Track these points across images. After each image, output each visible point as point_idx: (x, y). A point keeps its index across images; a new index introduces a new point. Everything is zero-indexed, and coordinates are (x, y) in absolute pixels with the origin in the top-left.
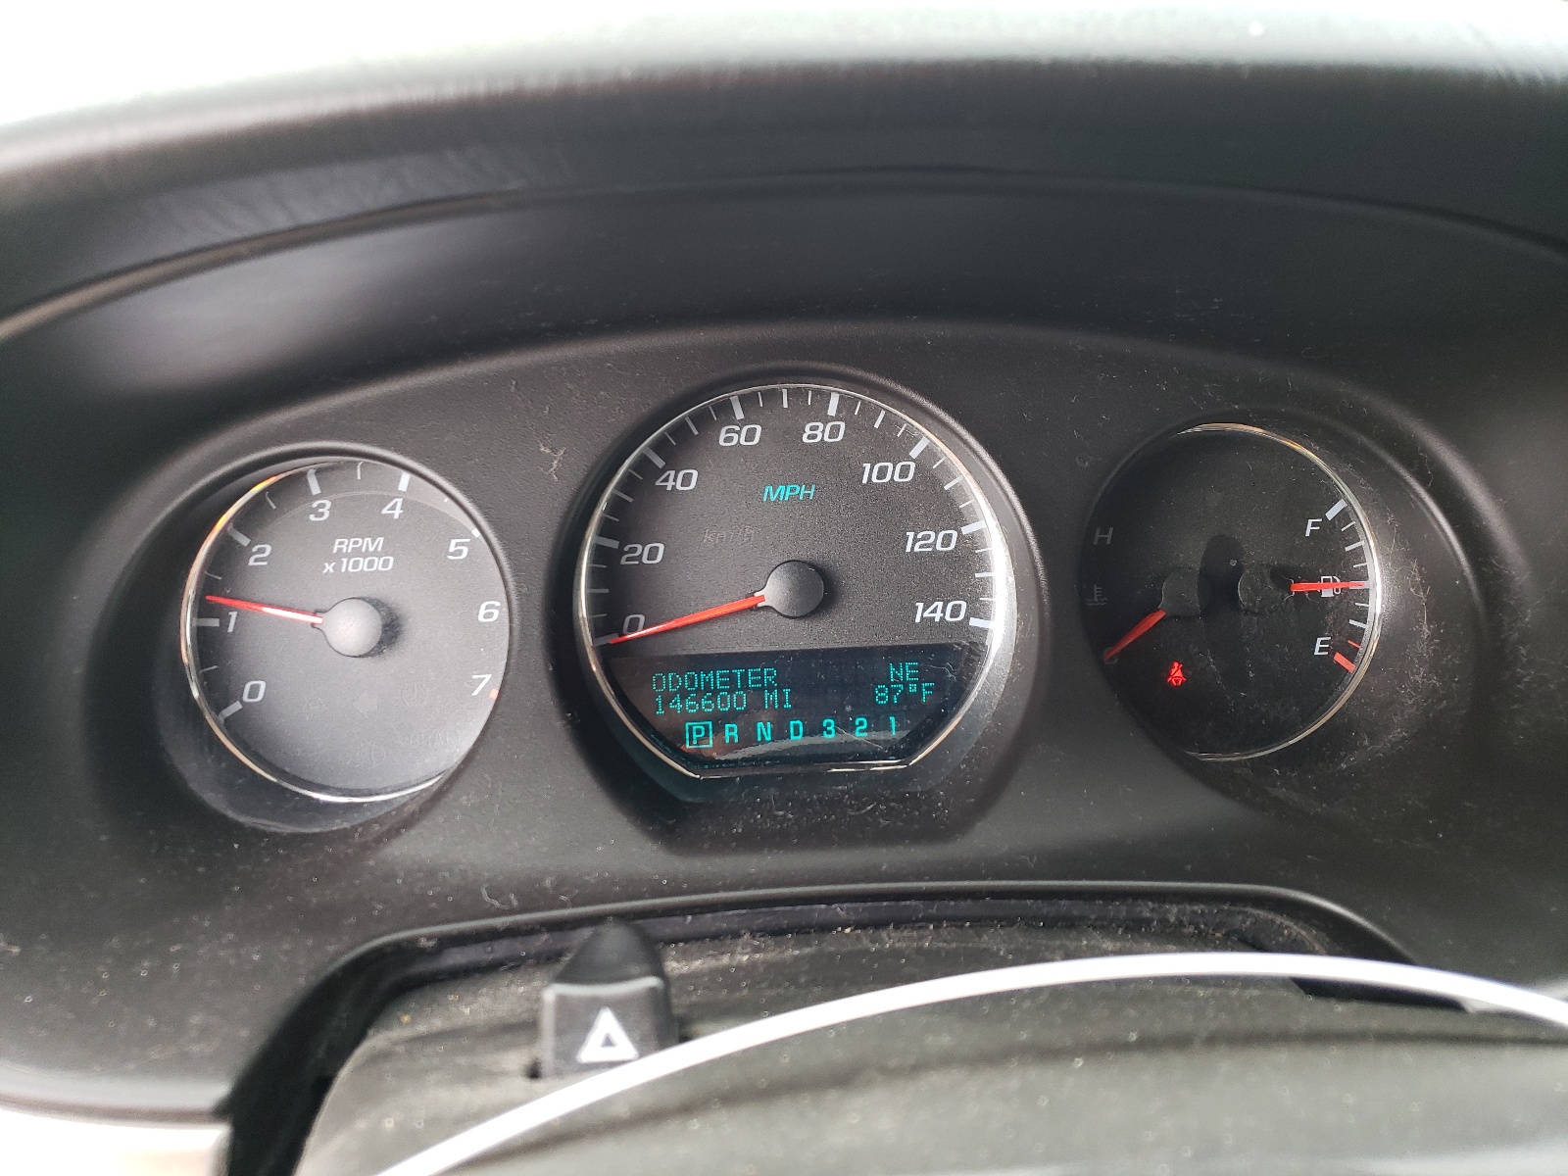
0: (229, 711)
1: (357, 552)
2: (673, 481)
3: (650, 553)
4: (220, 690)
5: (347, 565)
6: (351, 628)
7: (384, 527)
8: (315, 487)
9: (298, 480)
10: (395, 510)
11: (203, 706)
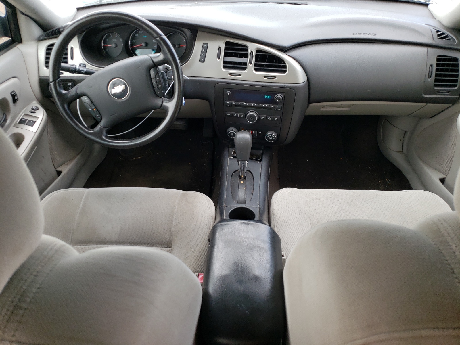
0: (106, 51)
1: (114, 40)
2: (136, 35)
3: (135, 41)
4: (105, 49)
5: (113, 41)
6: (114, 45)
7: (115, 38)
8: (111, 35)
9: (109, 34)
10: (116, 37)
11: (104, 50)
